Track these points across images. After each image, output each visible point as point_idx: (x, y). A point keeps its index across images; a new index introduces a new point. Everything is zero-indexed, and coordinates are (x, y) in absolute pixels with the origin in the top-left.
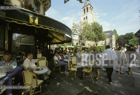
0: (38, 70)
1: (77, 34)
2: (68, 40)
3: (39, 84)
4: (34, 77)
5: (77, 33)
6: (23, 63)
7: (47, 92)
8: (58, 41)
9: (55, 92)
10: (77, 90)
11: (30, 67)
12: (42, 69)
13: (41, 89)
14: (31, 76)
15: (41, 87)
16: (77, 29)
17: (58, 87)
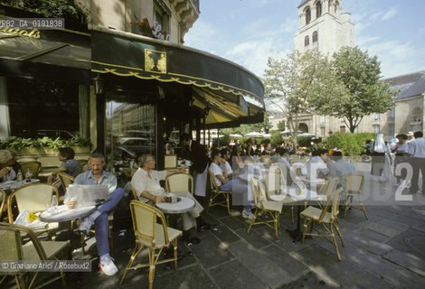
0: (168, 200)
1: (282, 93)
2: (251, 115)
3: (170, 239)
4: (159, 221)
5: (282, 90)
6: (130, 179)
7: (191, 265)
8: (221, 119)
9: (213, 268)
10: (281, 271)
11: (148, 192)
12: (179, 200)
13: (176, 254)
14: (152, 215)
15: (175, 248)
16: (280, 79)
17: (223, 254)
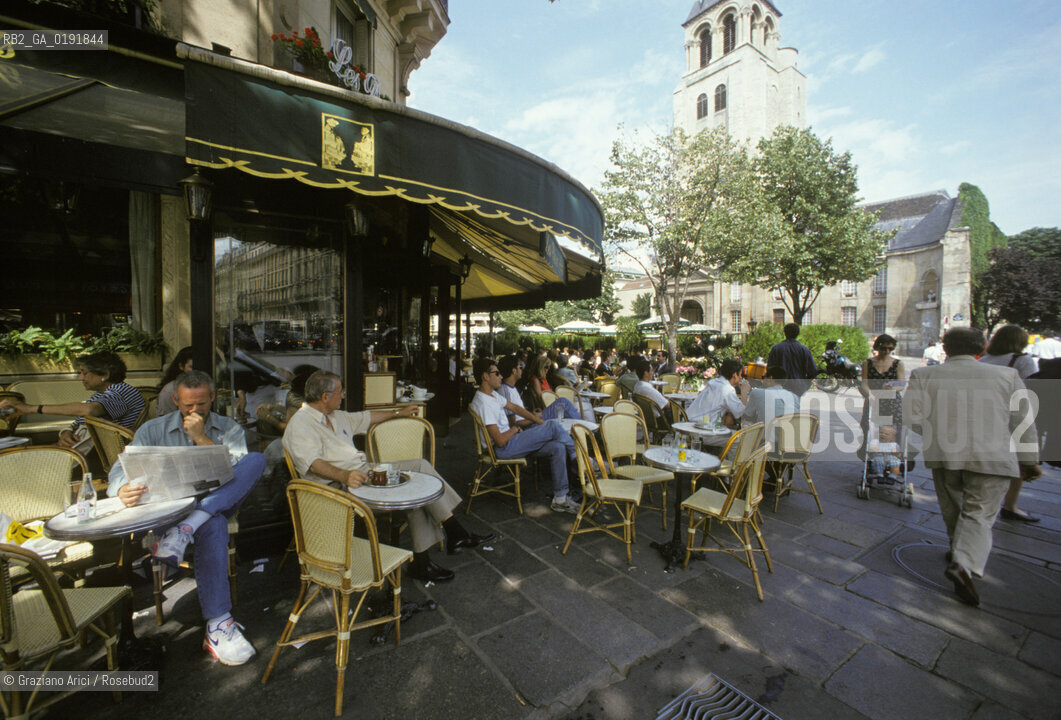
0: (379, 480)
1: (643, 229)
2: (573, 278)
3: (386, 569)
4: (360, 529)
5: (644, 221)
7: (435, 630)
8: (498, 288)
9: (487, 632)
10: (640, 630)
11: (327, 464)
12: (403, 479)
13: (398, 607)
14: (343, 512)
15: (397, 591)
16: (641, 194)
